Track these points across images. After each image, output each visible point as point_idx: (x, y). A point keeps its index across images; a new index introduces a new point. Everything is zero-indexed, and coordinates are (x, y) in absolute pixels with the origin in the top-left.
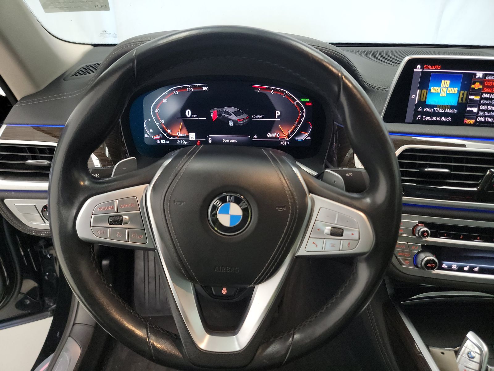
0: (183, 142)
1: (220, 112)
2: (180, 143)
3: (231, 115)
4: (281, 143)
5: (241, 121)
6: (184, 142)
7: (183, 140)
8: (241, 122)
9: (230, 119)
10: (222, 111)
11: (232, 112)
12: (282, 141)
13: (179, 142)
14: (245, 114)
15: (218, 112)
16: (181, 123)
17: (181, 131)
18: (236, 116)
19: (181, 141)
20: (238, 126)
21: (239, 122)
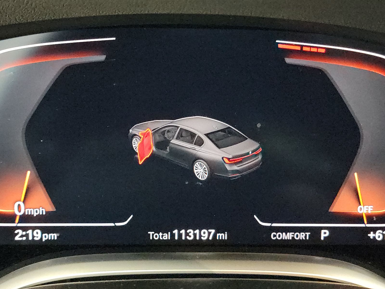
0: (33, 237)
1: (163, 133)
2: (24, 238)
3: (200, 143)
4: (371, 235)
5: (236, 164)
6: (38, 235)
7: (34, 228)
8: (235, 168)
9: (196, 158)
10: (168, 131)
11: (207, 135)
12: (375, 230)
13: (22, 236)
14: (249, 141)
15: (156, 132)
16: (29, 173)
17: (27, 202)
18: (219, 147)
19: (30, 232)
20: (228, 182)
21: (228, 168)
